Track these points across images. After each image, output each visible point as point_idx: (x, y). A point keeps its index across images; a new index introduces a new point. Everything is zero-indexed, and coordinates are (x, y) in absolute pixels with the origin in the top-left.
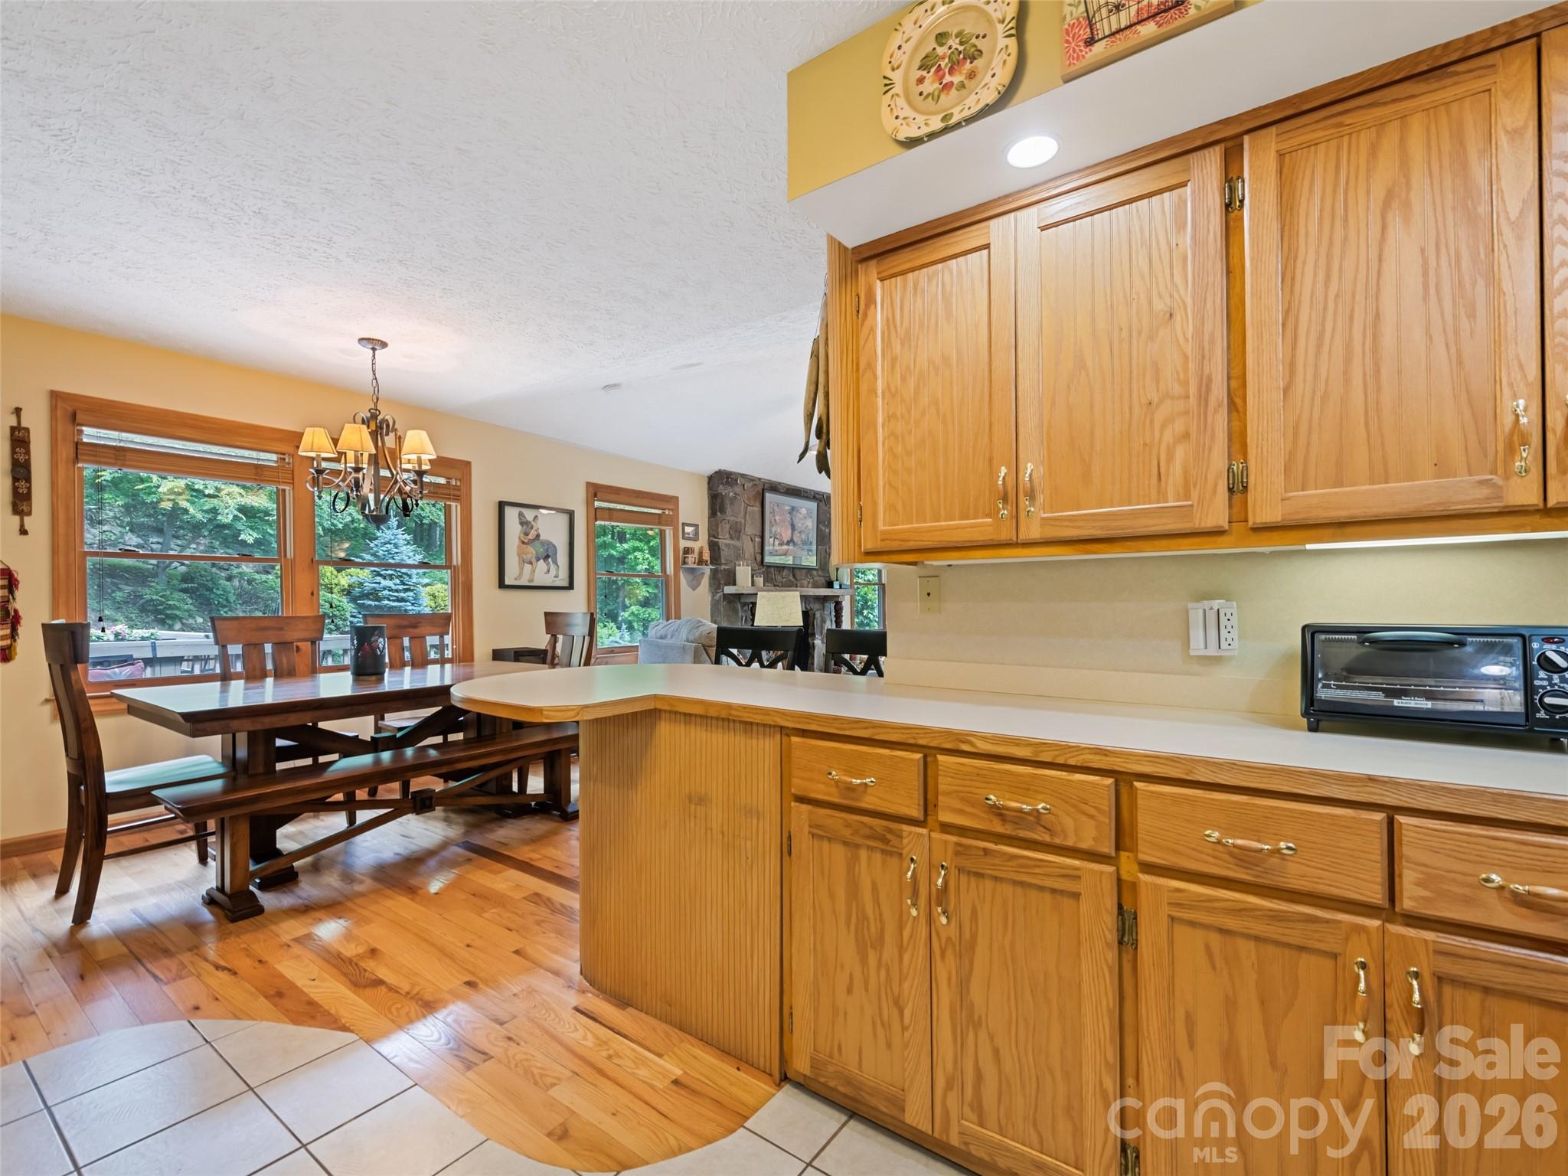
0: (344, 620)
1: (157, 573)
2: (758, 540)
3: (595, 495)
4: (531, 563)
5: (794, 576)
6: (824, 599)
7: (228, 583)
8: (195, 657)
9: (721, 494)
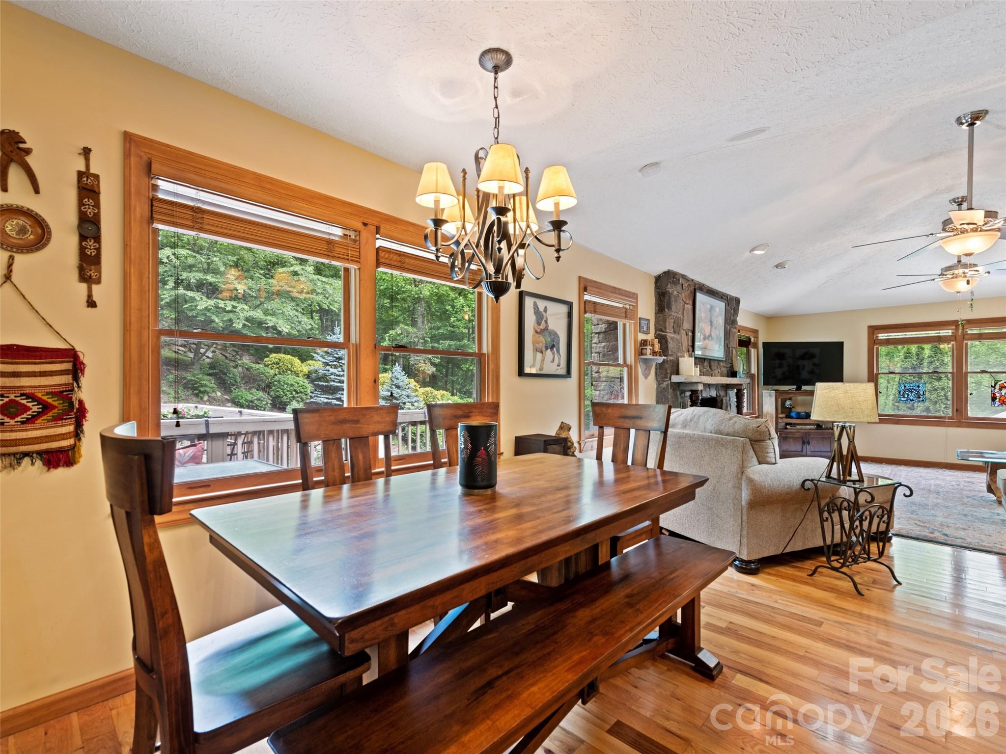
0: (306, 395)
1: (194, 362)
2: (690, 334)
3: (585, 289)
4: (541, 352)
5: (710, 367)
6: (727, 387)
7: (235, 370)
8: (238, 432)
9: (669, 291)
